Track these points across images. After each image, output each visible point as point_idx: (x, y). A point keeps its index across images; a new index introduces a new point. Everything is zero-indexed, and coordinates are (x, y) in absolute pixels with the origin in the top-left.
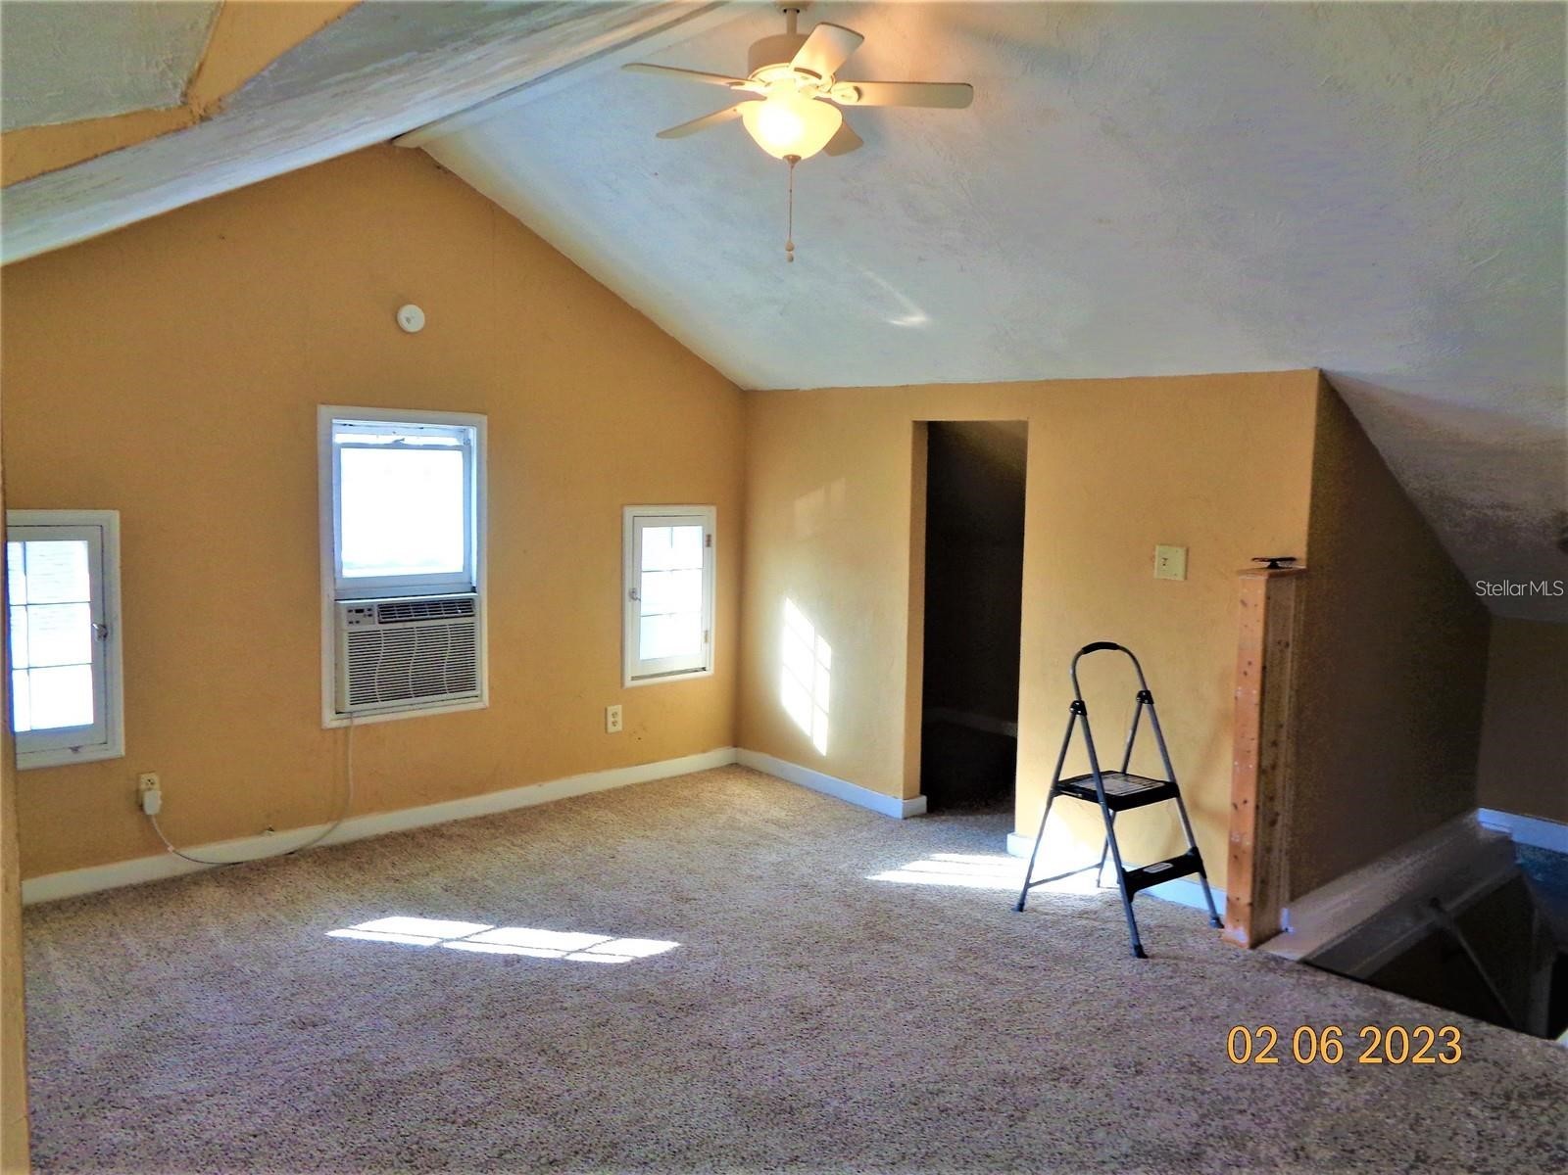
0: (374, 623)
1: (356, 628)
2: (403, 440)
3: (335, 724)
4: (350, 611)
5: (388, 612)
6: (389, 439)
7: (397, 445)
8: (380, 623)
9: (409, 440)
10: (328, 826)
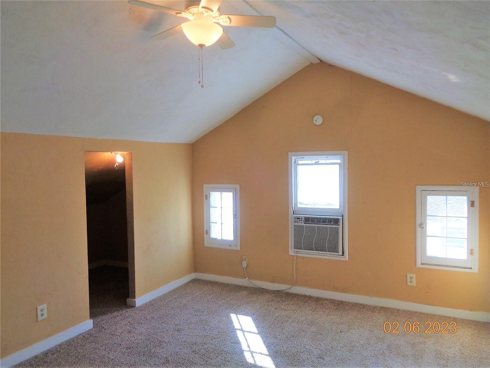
0: (301, 223)
1: (297, 224)
2: (319, 161)
3: (293, 254)
4: (295, 218)
5: (307, 220)
6: (314, 162)
7: (317, 163)
8: (304, 223)
9: (321, 162)
10: (289, 286)
